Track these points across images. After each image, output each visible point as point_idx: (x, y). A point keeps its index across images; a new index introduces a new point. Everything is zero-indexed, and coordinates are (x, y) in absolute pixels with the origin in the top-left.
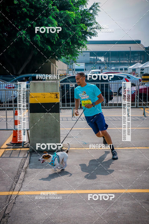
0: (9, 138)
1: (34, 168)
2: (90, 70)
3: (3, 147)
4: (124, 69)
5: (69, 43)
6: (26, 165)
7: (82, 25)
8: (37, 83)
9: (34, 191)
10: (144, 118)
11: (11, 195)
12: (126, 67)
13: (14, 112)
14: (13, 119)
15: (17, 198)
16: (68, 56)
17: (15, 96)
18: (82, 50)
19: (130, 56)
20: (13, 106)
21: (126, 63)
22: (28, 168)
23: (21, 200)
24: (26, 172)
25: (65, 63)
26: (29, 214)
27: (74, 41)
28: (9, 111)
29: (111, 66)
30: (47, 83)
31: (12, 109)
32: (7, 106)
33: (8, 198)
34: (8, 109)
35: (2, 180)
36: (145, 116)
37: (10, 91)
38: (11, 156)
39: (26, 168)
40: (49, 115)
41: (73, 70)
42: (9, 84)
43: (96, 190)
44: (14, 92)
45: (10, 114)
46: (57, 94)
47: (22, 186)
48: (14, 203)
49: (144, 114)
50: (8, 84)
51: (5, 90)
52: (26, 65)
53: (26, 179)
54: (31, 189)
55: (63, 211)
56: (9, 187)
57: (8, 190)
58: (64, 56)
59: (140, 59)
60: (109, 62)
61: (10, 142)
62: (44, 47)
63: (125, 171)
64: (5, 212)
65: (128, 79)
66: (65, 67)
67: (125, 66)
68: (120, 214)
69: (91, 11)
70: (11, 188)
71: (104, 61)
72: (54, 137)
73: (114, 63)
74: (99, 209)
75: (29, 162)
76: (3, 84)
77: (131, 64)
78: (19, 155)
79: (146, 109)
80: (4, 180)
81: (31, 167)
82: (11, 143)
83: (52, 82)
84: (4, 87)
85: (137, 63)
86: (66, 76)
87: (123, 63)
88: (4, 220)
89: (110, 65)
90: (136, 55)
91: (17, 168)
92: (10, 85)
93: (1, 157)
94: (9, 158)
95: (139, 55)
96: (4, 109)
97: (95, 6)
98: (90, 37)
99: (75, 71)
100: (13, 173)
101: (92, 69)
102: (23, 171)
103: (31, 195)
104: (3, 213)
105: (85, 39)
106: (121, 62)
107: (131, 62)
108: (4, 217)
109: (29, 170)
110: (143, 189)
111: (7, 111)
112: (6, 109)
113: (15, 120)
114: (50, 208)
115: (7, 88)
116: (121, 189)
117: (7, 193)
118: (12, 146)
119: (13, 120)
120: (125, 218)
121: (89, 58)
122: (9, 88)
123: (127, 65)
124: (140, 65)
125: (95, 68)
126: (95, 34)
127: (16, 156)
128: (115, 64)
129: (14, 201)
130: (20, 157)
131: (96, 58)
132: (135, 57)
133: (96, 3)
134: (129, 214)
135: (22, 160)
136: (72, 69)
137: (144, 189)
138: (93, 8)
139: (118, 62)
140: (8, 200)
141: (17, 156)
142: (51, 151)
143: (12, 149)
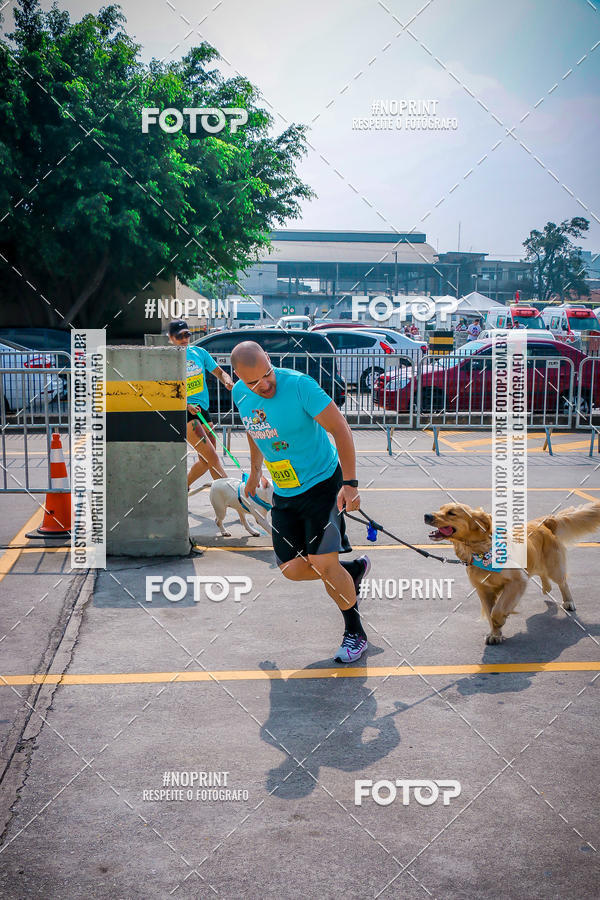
0: (34, 517)
1: (110, 606)
2: (278, 318)
3: (15, 542)
5: (218, 233)
6: (83, 598)
7: (255, 181)
8: (118, 351)
9: (109, 673)
10: (437, 459)
11: (41, 685)
13: (48, 439)
14: (46, 461)
15: (56, 695)
17: (52, 392)
19: (396, 277)
20: (47, 420)
22: (91, 605)
23: (71, 701)
24: (84, 618)
25: (202, 293)
26: (95, 740)
27: (231, 229)
28: (35, 436)
30: (150, 354)
31: (42, 431)
32: (29, 420)
33: (33, 693)
34: (31, 431)
35: (14, 641)
36: (438, 454)
37: (37, 378)
38: (40, 570)
39: (86, 605)
40: (154, 448)
42: (35, 354)
44: (49, 378)
45: (38, 444)
46: (179, 387)
47: (72, 658)
48: (50, 709)
49: (435, 447)
50: (31, 356)
51: (23, 372)
52: (85, 299)
53: (85, 638)
54: (102, 667)
55: (197, 731)
56: (35, 662)
57: (32, 670)
58: (201, 273)
59: (423, 288)
60: (334, 293)
61: (37, 528)
62: (146, 247)
63: (379, 614)
64: (22, 734)
65: (391, 346)
70: (40, 665)
71: (321, 290)
72: (169, 514)
75: (95, 588)
76: (15, 354)
78: (63, 568)
79: (441, 433)
80: (19, 641)
81: (100, 602)
82: (39, 532)
83: (163, 350)
84: (19, 365)
86: (206, 334)
88: (22, 756)
89: (336, 304)
90: (413, 276)
91: (59, 604)
92: (39, 359)
93: (10, 572)
94: (32, 577)
95: (422, 276)
96: (20, 431)
98: (279, 220)
100: (44, 620)
101: (286, 314)
102: (76, 615)
103: (100, 685)
104: (15, 736)
105: (265, 226)
108: (19, 749)
109: (92, 611)
110: (429, 664)
111: (28, 436)
112: (25, 431)
113: (52, 461)
114: (156, 721)
115: (27, 367)
117: (27, 680)
118: (42, 541)
119: (46, 463)
121: (275, 282)
122: (34, 366)
125: (292, 310)
126: (294, 210)
127: (55, 571)
129: (49, 703)
130: (66, 574)
131: (297, 282)
132: (410, 283)
133: (296, 126)
135: (73, 581)
140: (32, 698)
141: (58, 571)
142: (160, 556)
143: (43, 550)
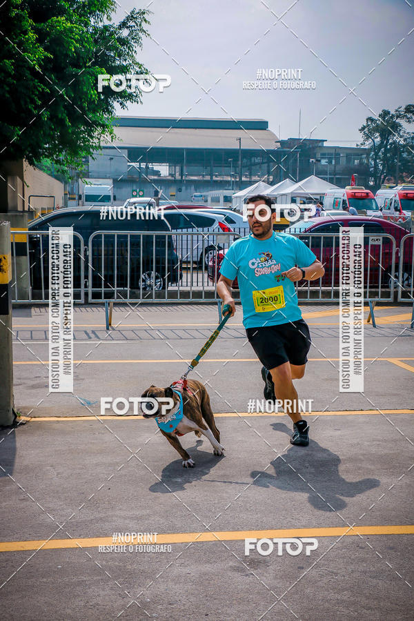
4: (222, 199)
12: (227, 193)
16: (61, 157)
18: (99, 139)
19: (240, 162)
21: (228, 182)
25: (57, 178)
29: (186, 189)
41: (80, 197)
43: (100, 537)
59: (266, 172)
60: (182, 178)
65: (229, 226)
66: (58, 189)
67: (225, 191)
68: (159, 607)
69: (125, 33)
71: (170, 174)
73: (195, 181)
74: (101, 593)
77: (241, 185)
85: (256, 182)
87: (221, 181)
89: (183, 188)
90: (256, 161)
95: (265, 161)
97: (135, 19)
98: (121, 104)
99: (86, 201)
105: (108, 109)
106: (214, 178)
107: (244, 179)
116: (171, 533)
120: (171, 617)
121: (125, 166)
123: (231, 188)
124: (266, 189)
125: (141, 193)
126: (135, 94)
128: (198, 185)
131: (147, 166)
132: (253, 167)
133: (137, 11)
134: (184, 605)
136: (77, 197)
137: (238, 530)
138: (131, 23)
139: (208, 178)
